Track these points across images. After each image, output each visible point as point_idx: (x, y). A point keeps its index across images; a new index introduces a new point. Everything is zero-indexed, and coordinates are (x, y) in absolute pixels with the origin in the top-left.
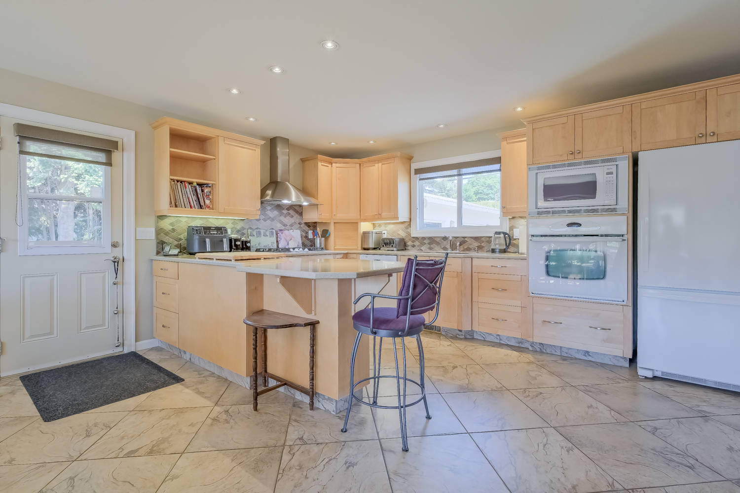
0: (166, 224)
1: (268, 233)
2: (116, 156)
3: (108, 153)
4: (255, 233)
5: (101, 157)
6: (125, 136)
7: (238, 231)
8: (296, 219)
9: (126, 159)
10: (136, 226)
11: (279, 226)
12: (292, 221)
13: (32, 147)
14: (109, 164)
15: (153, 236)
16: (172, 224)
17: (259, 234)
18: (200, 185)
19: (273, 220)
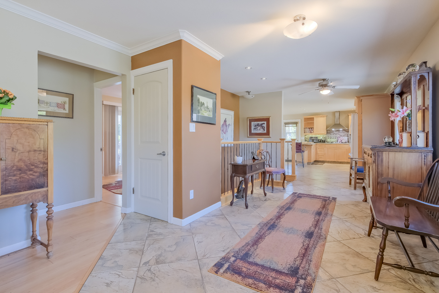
0: (307, 136)
1: (334, 138)
2: (298, 124)
3: (296, 124)
4: (329, 138)
5: (295, 125)
6: (299, 121)
7: (325, 138)
8: (346, 133)
9: (299, 125)
10: (301, 137)
11: (338, 136)
12: (344, 134)
13: (286, 125)
14: (296, 126)
15: (304, 139)
16: (308, 136)
17: (331, 138)
18: (311, 128)
19: (336, 134)
